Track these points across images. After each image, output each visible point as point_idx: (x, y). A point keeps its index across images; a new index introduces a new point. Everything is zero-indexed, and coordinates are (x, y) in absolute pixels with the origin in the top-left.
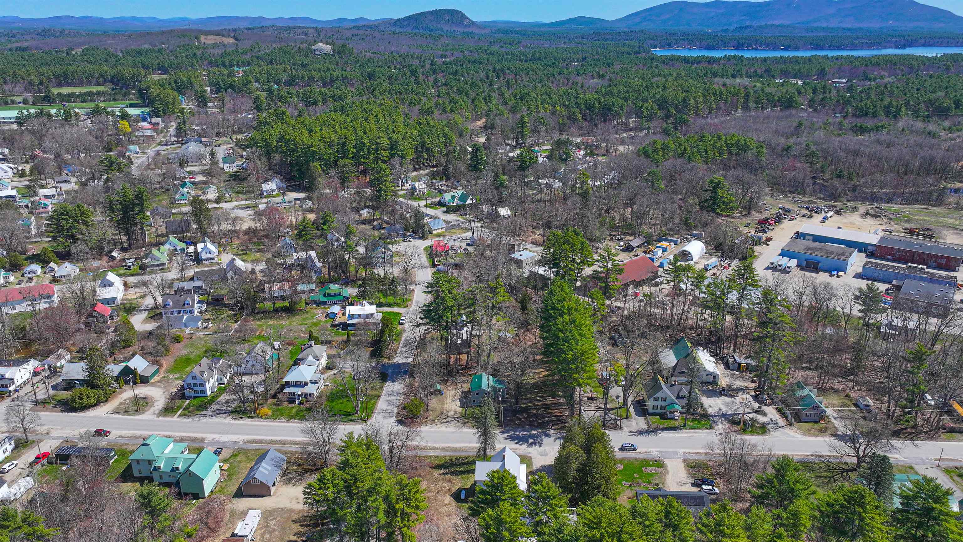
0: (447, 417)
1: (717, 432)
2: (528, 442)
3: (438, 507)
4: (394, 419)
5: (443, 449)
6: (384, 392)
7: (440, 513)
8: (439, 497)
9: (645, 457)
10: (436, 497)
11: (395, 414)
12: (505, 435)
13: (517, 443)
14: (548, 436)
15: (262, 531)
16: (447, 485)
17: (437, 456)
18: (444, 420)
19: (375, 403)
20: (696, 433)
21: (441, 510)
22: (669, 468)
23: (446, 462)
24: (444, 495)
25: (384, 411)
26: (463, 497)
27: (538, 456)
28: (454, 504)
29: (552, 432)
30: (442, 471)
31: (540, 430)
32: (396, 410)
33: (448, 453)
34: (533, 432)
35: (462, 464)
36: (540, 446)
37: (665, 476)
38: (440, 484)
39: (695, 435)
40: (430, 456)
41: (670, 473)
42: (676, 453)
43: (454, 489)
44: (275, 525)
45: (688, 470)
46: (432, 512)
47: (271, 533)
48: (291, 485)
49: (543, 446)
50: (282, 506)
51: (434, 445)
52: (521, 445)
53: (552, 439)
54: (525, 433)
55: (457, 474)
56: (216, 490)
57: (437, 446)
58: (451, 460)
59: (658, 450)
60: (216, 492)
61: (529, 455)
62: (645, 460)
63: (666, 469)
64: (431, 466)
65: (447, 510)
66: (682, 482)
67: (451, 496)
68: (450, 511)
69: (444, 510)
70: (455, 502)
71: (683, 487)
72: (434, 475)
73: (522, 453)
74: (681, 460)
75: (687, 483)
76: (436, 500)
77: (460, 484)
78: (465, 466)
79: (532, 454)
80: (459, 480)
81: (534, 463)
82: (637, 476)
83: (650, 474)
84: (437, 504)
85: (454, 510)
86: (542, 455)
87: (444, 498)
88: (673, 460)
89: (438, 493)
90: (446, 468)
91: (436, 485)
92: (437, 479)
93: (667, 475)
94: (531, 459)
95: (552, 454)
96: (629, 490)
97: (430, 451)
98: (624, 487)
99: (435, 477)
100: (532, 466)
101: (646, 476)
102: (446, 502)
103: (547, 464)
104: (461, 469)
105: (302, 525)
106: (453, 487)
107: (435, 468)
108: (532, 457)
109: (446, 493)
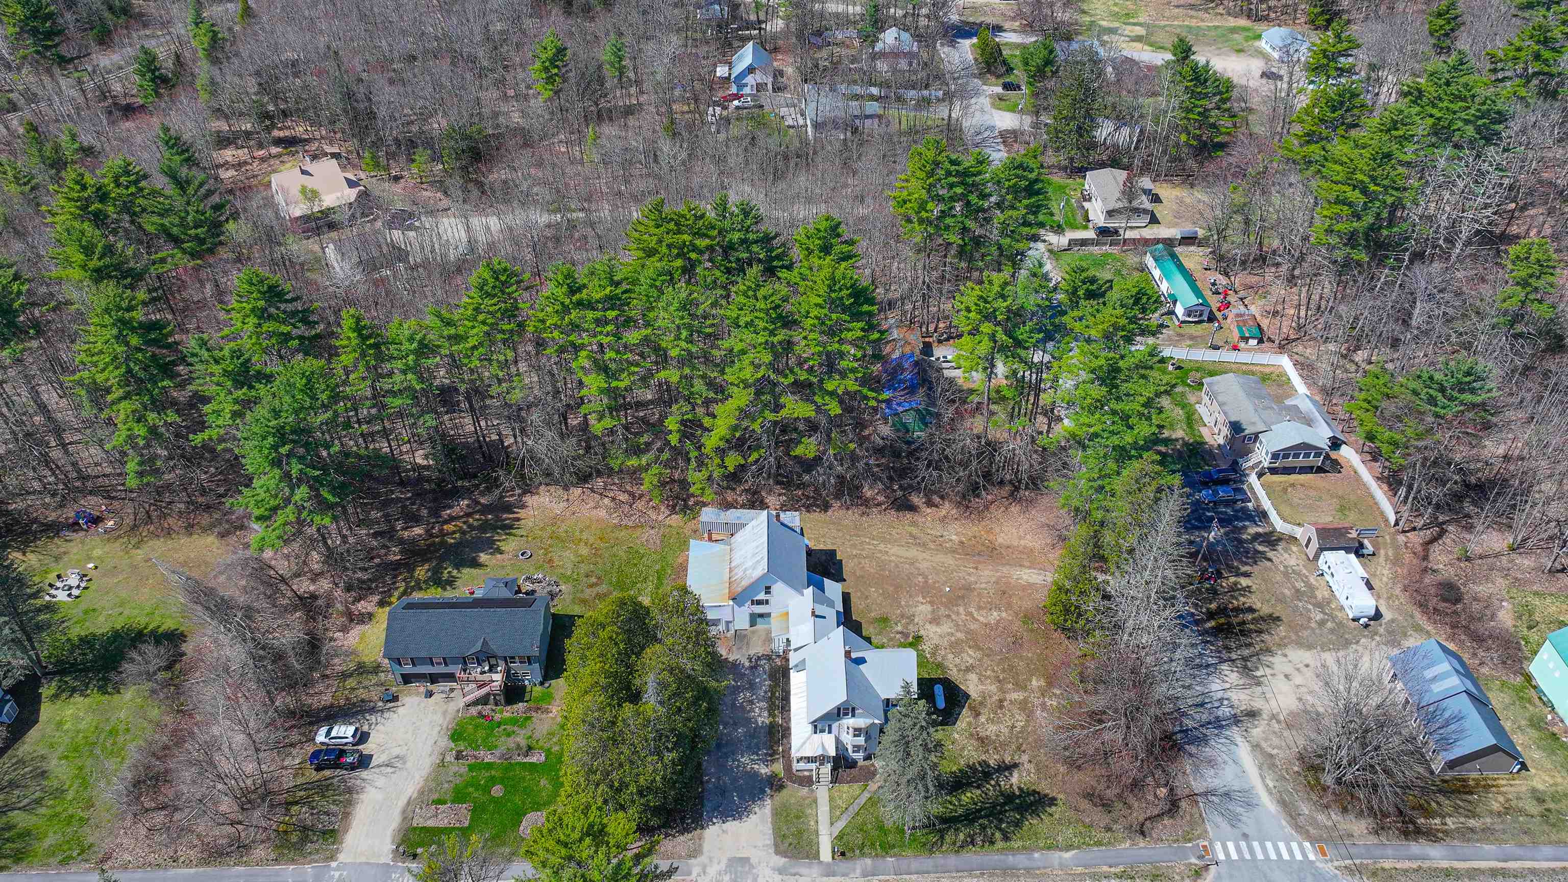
3: (987, 662)
7: (977, 648)
8: (993, 688)
10: (1002, 690)
15: (1319, 594)
17: (1050, 848)
21: (978, 655)
22: (395, 823)
23: (1018, 824)
24: (983, 694)
26: (939, 689)
27: (755, 855)
28: (954, 674)
30: (1016, 780)
33: (1020, 859)
35: (970, 817)
38: (1006, 731)
40: (1069, 848)
41: (402, 803)
43: (965, 717)
44: (1309, 611)
47: (1298, 592)
48: (1367, 712)
50: (1333, 653)
55: (972, 767)
58: (1006, 837)
60: (1525, 687)
61: (781, 861)
63: (404, 819)
64: (1052, 801)
65: (964, 655)
66: (389, 770)
67: (967, 696)
68: (956, 655)
69: (970, 656)
70: (953, 679)
71: (396, 751)
72: (1030, 761)
73: (803, 870)
74: (342, 857)
75: (379, 766)
76: (999, 681)
77: (956, 736)
78: (960, 811)
79: (774, 869)
80: (963, 749)
81: (768, 829)
82: (497, 791)
83: (459, 796)
84: (993, 671)
85: (950, 656)
86: (745, 861)
87: (980, 687)
88: (363, 860)
89: (1001, 701)
90: (1009, 798)
91: (1013, 727)
92: (1019, 748)
93: (415, 795)
94: (776, 845)
95: (712, 871)
96: (537, 734)
97: (1080, 870)
98: (547, 746)
99: (1025, 758)
100: (776, 813)
101: (471, 789)
102: (973, 677)
103: (732, 825)
104: (968, 797)
105: (1251, 610)
106: (969, 724)
107: (1039, 793)
108: (777, 852)
109: (981, 703)
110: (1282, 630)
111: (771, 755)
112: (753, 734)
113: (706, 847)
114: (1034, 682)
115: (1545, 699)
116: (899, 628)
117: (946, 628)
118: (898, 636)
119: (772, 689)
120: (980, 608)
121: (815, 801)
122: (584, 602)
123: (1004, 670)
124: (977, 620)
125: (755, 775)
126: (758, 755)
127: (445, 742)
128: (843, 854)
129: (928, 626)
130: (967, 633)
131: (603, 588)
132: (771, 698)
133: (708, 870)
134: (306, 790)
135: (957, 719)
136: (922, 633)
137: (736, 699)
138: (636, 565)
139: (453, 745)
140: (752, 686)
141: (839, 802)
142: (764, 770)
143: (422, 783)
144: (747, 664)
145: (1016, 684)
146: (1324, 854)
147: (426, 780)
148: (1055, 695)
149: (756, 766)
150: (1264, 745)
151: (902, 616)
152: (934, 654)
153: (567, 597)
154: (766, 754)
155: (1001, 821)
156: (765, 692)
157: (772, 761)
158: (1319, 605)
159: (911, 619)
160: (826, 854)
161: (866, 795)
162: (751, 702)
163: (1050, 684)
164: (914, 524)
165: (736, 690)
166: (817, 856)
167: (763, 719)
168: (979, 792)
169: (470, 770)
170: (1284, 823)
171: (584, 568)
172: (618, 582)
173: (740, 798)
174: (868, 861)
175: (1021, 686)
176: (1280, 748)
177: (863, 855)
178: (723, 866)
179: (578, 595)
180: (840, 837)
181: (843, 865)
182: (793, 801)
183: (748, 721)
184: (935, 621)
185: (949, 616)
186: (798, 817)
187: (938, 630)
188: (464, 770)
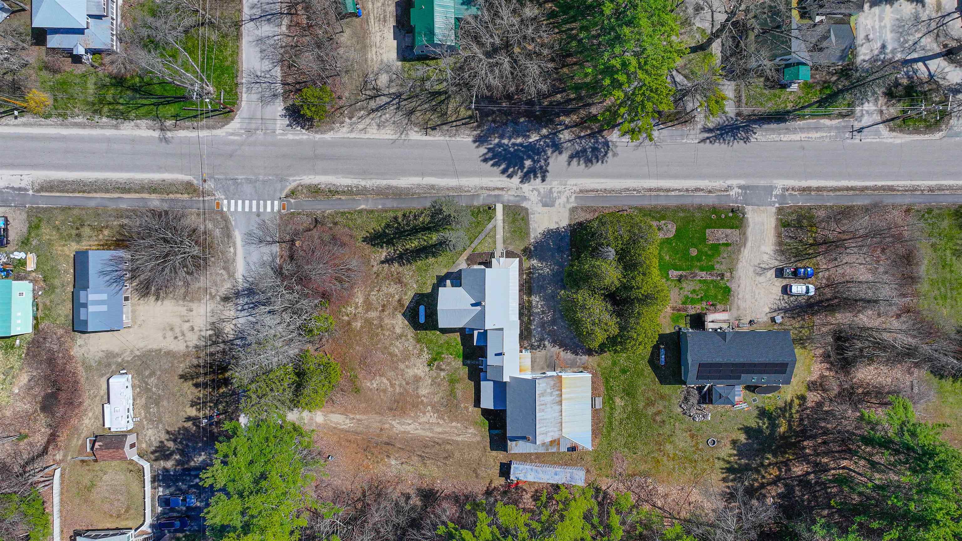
0: (377, 93)
1: (857, 125)
2: (522, 167)
3: (387, 343)
4: (279, 107)
5: (381, 193)
6: (247, 12)
7: (392, 355)
8: (386, 321)
9: (716, 202)
10: (381, 319)
11: (280, 89)
12: (483, 150)
13: (504, 172)
14: (557, 147)
15: (143, 400)
16: (393, 288)
17: (372, 212)
18: (373, 104)
19: (236, 52)
20: (817, 129)
21: (392, 349)
22: (749, 231)
23: (388, 226)
24: (393, 316)
25: (257, 80)
26: (422, 320)
27: (539, 208)
28: (410, 333)
29: (565, 136)
30: (383, 253)
31: (544, 131)
32: (278, 72)
33: (391, 204)
34: (534, 138)
35: (415, 231)
36: (543, 180)
37: (739, 251)
38: (384, 288)
39: (814, 135)
40: (360, 211)
41: (749, 244)
42: (771, 188)
43: (407, 300)
44: (157, 386)
45: (779, 235)
46: (379, 354)
47: (157, 404)
48: (152, 298)
49: (548, 179)
50: (155, 346)
51: (363, 183)
52: (510, 176)
53: (565, 156)
54: (519, 140)
55: (409, 261)
56: (40, 314)
57: (368, 183)
58: (396, 218)
59: (742, 182)
60: (42, 318)
61: (524, 204)
62: (714, 209)
63: (744, 234)
64: (365, 240)
65: (401, 348)
66: (763, 266)
67: (404, 315)
68: (406, 349)
69: (397, 348)
70: (412, 329)
71: (762, 279)
72: (373, 266)
73: (512, 198)
74: (774, 210)
75: (770, 269)
76: (381, 326)
77: (415, 286)
78: (420, 235)
79: (529, 200)
80: (412, 276)
81: (532, 225)
82: (694, 252)
83: (716, 248)
84: (384, 335)
85: (410, 348)
86: (545, 205)
87: (394, 322)
88: (761, 208)
89: (383, 311)
90: (390, 242)
91: (379, 291)
92: (378, 275)
93: (742, 249)
94: (527, 214)
95: (563, 199)
96: (676, 290)
97: (358, 198)
98: (669, 283)
99: (375, 269)
100: (528, 234)
101: (709, 253)
102: (398, 331)
103: (553, 226)
104: (413, 244)
105: (197, 385)
106: (406, 294)
107: (372, 245)
108: (527, 209)
109: (396, 309)
110: (182, 368)
111: (530, 273)
112: (542, 288)
113: (567, 214)
114: (359, 324)
115: (35, 309)
116: (442, 374)
117: (410, 372)
118: (443, 367)
119: (530, 322)
120: (385, 391)
121: (504, 242)
122: (662, 397)
123: (377, 335)
124: (388, 379)
125: (541, 259)
126: (539, 273)
127: (733, 286)
128: (490, 208)
129: (422, 375)
130: (397, 368)
131: (651, 411)
132: (530, 316)
133: (565, 200)
134: (809, 254)
135: (413, 298)
136: (427, 369)
137: (554, 315)
138: (629, 436)
139: (728, 284)
140: (543, 325)
141: (490, 240)
142: (534, 262)
143: (740, 257)
144: (546, 343)
145: (371, 324)
146: (218, 204)
147: (738, 260)
148: (348, 316)
149: (540, 265)
150: (226, 277)
151: (439, 385)
152: (422, 350)
153: (675, 401)
154: (533, 274)
155: (397, 228)
156: (534, 320)
157: (530, 268)
158: (148, 390)
159: (433, 383)
160: (499, 208)
161: (473, 245)
162: (543, 312)
163: (349, 323)
164: (421, 477)
165: (553, 322)
166: (504, 207)
167: (535, 299)
168: (408, 246)
169: (713, 266)
170: (233, 223)
171: (667, 430)
172: (640, 419)
173: (549, 244)
174: (476, 203)
175: (368, 322)
176: (217, 274)
177: (478, 208)
178: (557, 202)
179: (667, 404)
180: (490, 218)
181: (489, 201)
182: (517, 242)
183: (545, 299)
184: (417, 379)
185: (407, 383)
186: (515, 231)
187: (416, 371)
188: (717, 266)
